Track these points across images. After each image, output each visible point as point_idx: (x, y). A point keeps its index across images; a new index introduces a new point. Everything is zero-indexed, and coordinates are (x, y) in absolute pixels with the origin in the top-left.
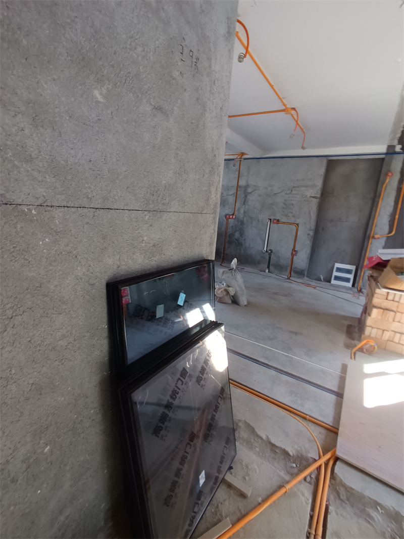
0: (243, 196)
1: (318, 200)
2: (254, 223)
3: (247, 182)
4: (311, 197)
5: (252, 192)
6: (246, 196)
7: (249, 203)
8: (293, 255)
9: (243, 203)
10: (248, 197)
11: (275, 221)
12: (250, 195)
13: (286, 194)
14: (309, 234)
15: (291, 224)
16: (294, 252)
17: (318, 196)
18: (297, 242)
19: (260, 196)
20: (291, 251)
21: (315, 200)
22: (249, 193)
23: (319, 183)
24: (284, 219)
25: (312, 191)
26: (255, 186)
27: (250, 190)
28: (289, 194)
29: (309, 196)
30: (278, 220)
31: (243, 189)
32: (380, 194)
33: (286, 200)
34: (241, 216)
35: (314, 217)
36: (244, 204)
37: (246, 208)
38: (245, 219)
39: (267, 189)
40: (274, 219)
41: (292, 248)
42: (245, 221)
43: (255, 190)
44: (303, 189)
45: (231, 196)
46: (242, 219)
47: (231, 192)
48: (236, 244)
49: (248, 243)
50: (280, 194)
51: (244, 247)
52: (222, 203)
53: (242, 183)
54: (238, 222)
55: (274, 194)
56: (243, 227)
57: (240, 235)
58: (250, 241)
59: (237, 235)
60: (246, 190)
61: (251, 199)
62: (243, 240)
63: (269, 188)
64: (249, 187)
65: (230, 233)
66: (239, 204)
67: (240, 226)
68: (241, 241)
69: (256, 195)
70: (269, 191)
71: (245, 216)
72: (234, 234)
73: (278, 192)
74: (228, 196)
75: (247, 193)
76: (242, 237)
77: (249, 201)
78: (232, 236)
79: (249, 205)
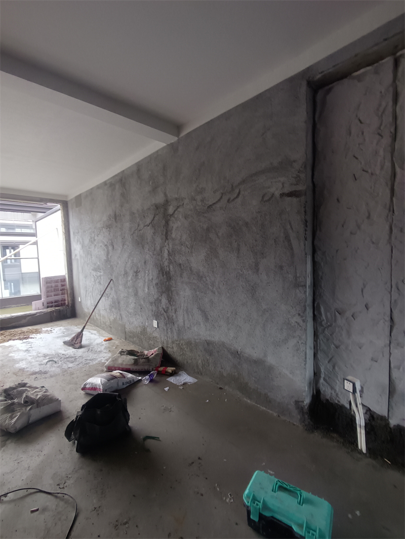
0: (164, 222)
2: (185, 275)
3: (165, 195)
4: (282, 195)
5: (175, 211)
6: (167, 223)
7: (173, 236)
9: (164, 238)
10: (171, 223)
12: (173, 218)
19: (186, 217)
21: (294, 200)
22: (171, 215)
26: (176, 199)
27: (171, 210)
29: (277, 194)
31: (162, 210)
33: (230, 217)
34: (166, 263)
36: (167, 238)
37: (171, 246)
38: (171, 267)
39: (194, 200)
42: (172, 273)
43: (178, 207)
44: (263, 178)
45: (149, 227)
46: (168, 269)
47: (148, 221)
48: (165, 319)
49: (181, 318)
50: (218, 205)
51: (176, 325)
52: (140, 242)
53: (159, 199)
54: (163, 276)
55: (209, 207)
56: (171, 284)
57: (169, 301)
58: (184, 315)
59: (164, 301)
60: (166, 210)
61: (175, 226)
62: (173, 311)
63: (199, 198)
64: (169, 203)
65: (156, 297)
66: (161, 240)
67: (166, 282)
68: (171, 313)
69: (180, 217)
70: (200, 203)
71: (170, 262)
72: (160, 298)
73: (214, 202)
74: (145, 227)
75: (168, 215)
76: (171, 305)
77: (173, 231)
78: (158, 303)
79: (173, 239)
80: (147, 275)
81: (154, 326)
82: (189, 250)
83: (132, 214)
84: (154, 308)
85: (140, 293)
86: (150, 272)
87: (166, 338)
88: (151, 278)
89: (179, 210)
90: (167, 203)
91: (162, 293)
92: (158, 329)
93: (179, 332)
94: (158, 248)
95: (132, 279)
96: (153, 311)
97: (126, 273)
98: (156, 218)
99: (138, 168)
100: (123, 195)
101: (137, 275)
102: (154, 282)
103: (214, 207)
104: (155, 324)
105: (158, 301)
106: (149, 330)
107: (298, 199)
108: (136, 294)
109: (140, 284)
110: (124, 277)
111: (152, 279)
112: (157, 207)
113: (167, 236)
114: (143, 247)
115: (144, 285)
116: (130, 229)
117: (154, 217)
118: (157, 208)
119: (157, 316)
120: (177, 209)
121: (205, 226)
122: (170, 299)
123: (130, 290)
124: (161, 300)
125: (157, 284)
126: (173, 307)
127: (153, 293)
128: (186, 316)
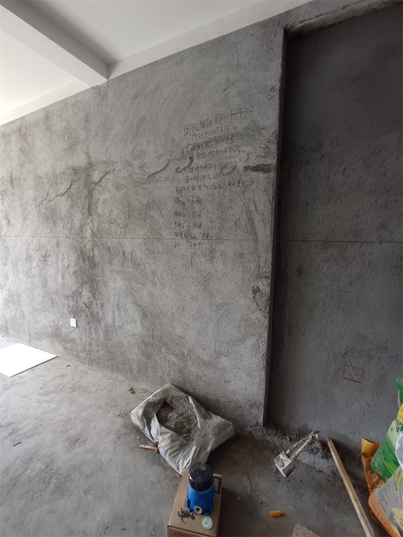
0: (86, 192)
1: (272, 175)
2: (115, 261)
4: (246, 168)
5: (102, 178)
6: (90, 193)
7: (100, 211)
9: (87, 213)
10: (96, 193)
12: (98, 187)
13: (177, 170)
14: (256, 291)
17: (272, 161)
19: (118, 187)
21: (261, 175)
22: (96, 184)
25: (247, 149)
26: (104, 162)
27: (96, 177)
28: (185, 169)
29: (241, 166)
33: (179, 191)
34: (89, 246)
36: (90, 214)
37: (96, 224)
38: (96, 250)
39: (130, 165)
42: (97, 259)
43: (107, 173)
44: (222, 146)
45: (63, 198)
46: (91, 254)
47: (63, 189)
48: (87, 316)
49: (109, 315)
50: (163, 175)
51: (103, 324)
52: (50, 217)
53: (80, 160)
54: (84, 262)
55: (149, 176)
56: (96, 272)
57: (93, 294)
58: (113, 311)
59: (86, 293)
60: (88, 176)
61: (102, 198)
62: (99, 306)
63: (136, 163)
64: (94, 167)
65: (73, 289)
66: (81, 216)
67: (89, 270)
68: (96, 309)
69: (110, 187)
70: (138, 171)
71: (95, 245)
72: (80, 290)
73: (158, 170)
74: (58, 197)
75: (92, 183)
76: (96, 299)
77: (99, 205)
78: (77, 297)
79: (99, 215)
80: (60, 260)
81: (72, 325)
82: (122, 230)
83: (38, 178)
84: (71, 303)
85: (51, 284)
86: (65, 256)
87: (88, 340)
88: (66, 265)
89: (107, 176)
90: (90, 166)
91: (83, 284)
92: (77, 329)
93: (107, 332)
94: (77, 226)
95: (38, 266)
96: (69, 307)
97: (29, 258)
98: (73, 186)
99: (47, 116)
100: (22, 150)
101: (45, 261)
102: (71, 270)
103: (157, 176)
104: (73, 322)
105: (76, 294)
106: (64, 330)
107: (266, 175)
108: (45, 285)
109: (51, 271)
110: (26, 262)
111: (68, 266)
112: (75, 171)
113: (90, 210)
114: (55, 223)
115: (57, 274)
116: (35, 199)
117: (71, 185)
118: (76, 173)
119: (76, 313)
120: (104, 176)
121: (145, 201)
122: (94, 292)
123: (36, 280)
124: (81, 293)
125: (75, 273)
126: (99, 302)
127: (70, 283)
128: (116, 312)
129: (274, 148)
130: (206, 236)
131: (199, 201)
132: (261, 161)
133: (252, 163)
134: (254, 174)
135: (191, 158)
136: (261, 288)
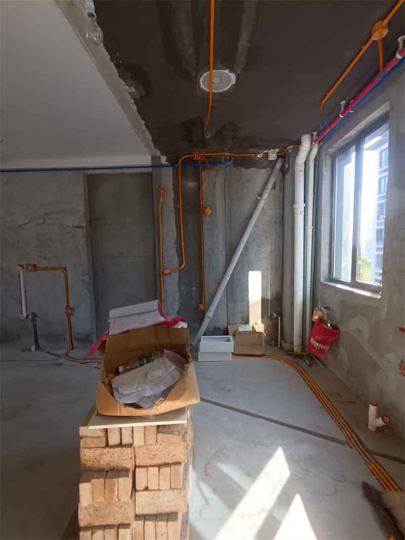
1: (85, 230)
8: (69, 316)
11: (30, 268)
13: (37, 225)
14: (83, 281)
15: (55, 269)
16: (70, 311)
17: (84, 224)
18: (69, 294)
20: (65, 310)
23: (81, 207)
24: (42, 264)
25: (73, 218)
28: (41, 224)
30: (35, 266)
32: (158, 218)
35: (84, 254)
40: (28, 265)
41: (66, 304)
129: (84, 219)
130: (56, 257)
131: (50, 240)
132: (79, 224)
133: (76, 224)
134: (77, 229)
135: (44, 219)
136: (86, 279)
